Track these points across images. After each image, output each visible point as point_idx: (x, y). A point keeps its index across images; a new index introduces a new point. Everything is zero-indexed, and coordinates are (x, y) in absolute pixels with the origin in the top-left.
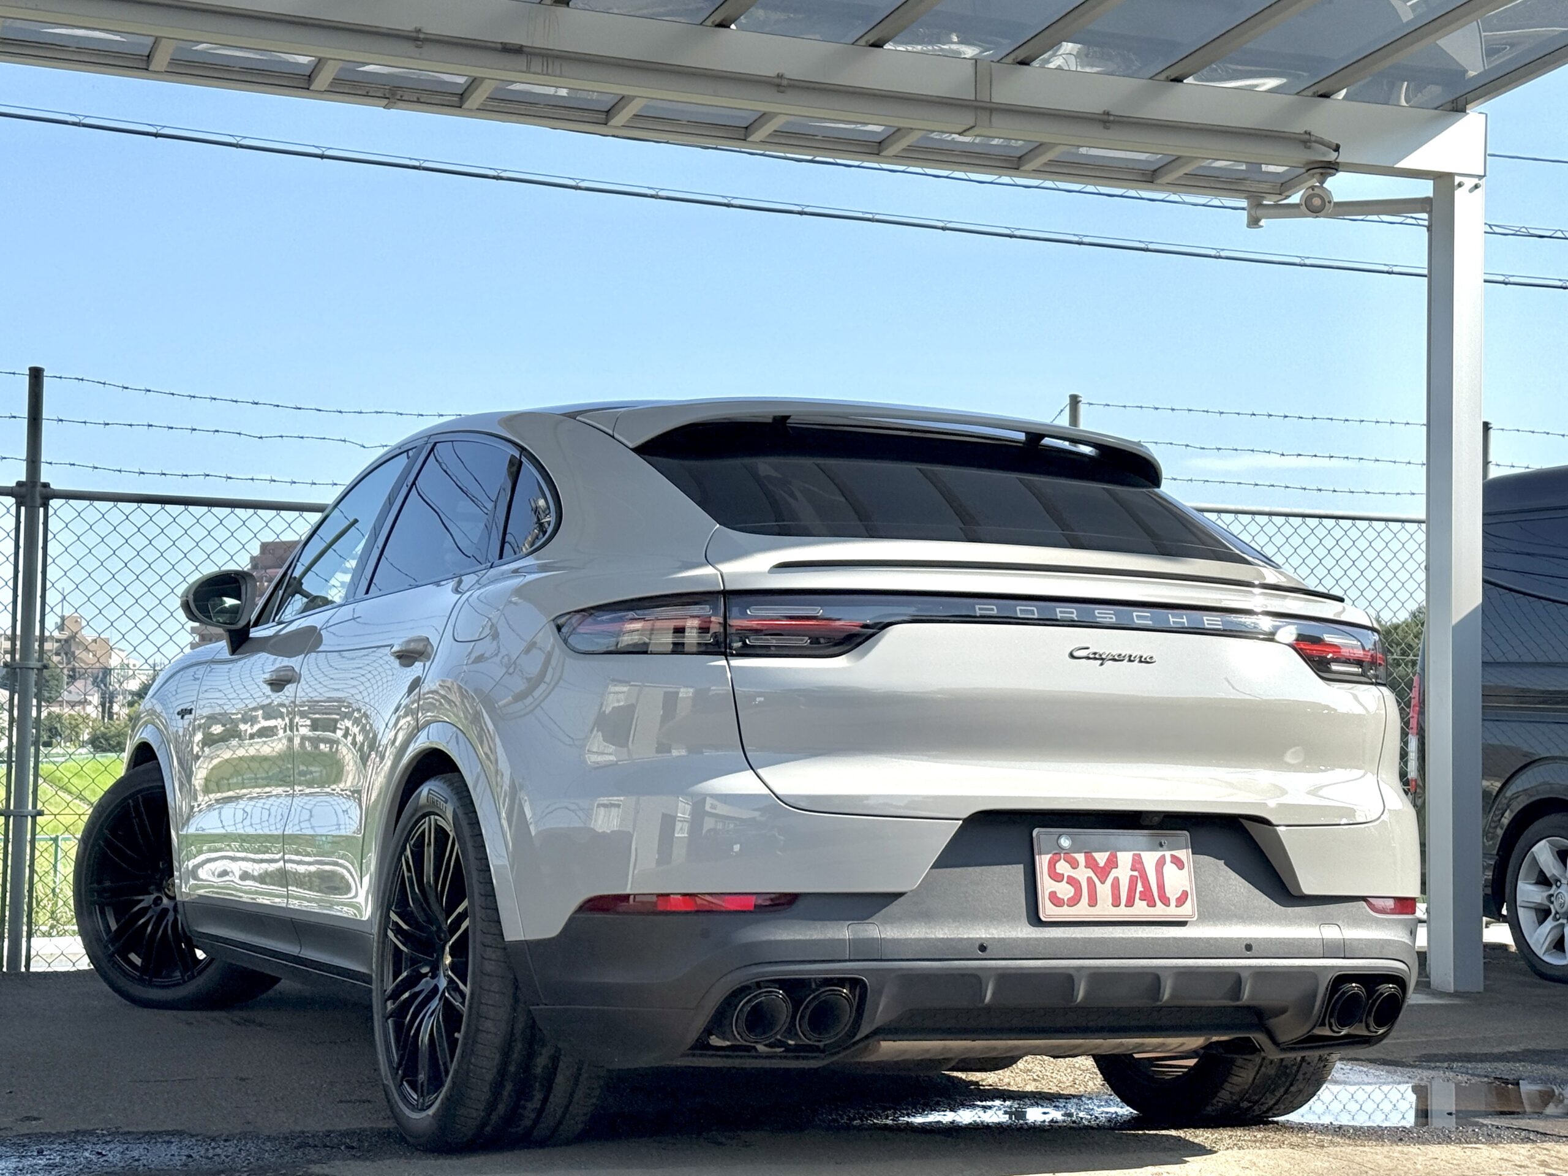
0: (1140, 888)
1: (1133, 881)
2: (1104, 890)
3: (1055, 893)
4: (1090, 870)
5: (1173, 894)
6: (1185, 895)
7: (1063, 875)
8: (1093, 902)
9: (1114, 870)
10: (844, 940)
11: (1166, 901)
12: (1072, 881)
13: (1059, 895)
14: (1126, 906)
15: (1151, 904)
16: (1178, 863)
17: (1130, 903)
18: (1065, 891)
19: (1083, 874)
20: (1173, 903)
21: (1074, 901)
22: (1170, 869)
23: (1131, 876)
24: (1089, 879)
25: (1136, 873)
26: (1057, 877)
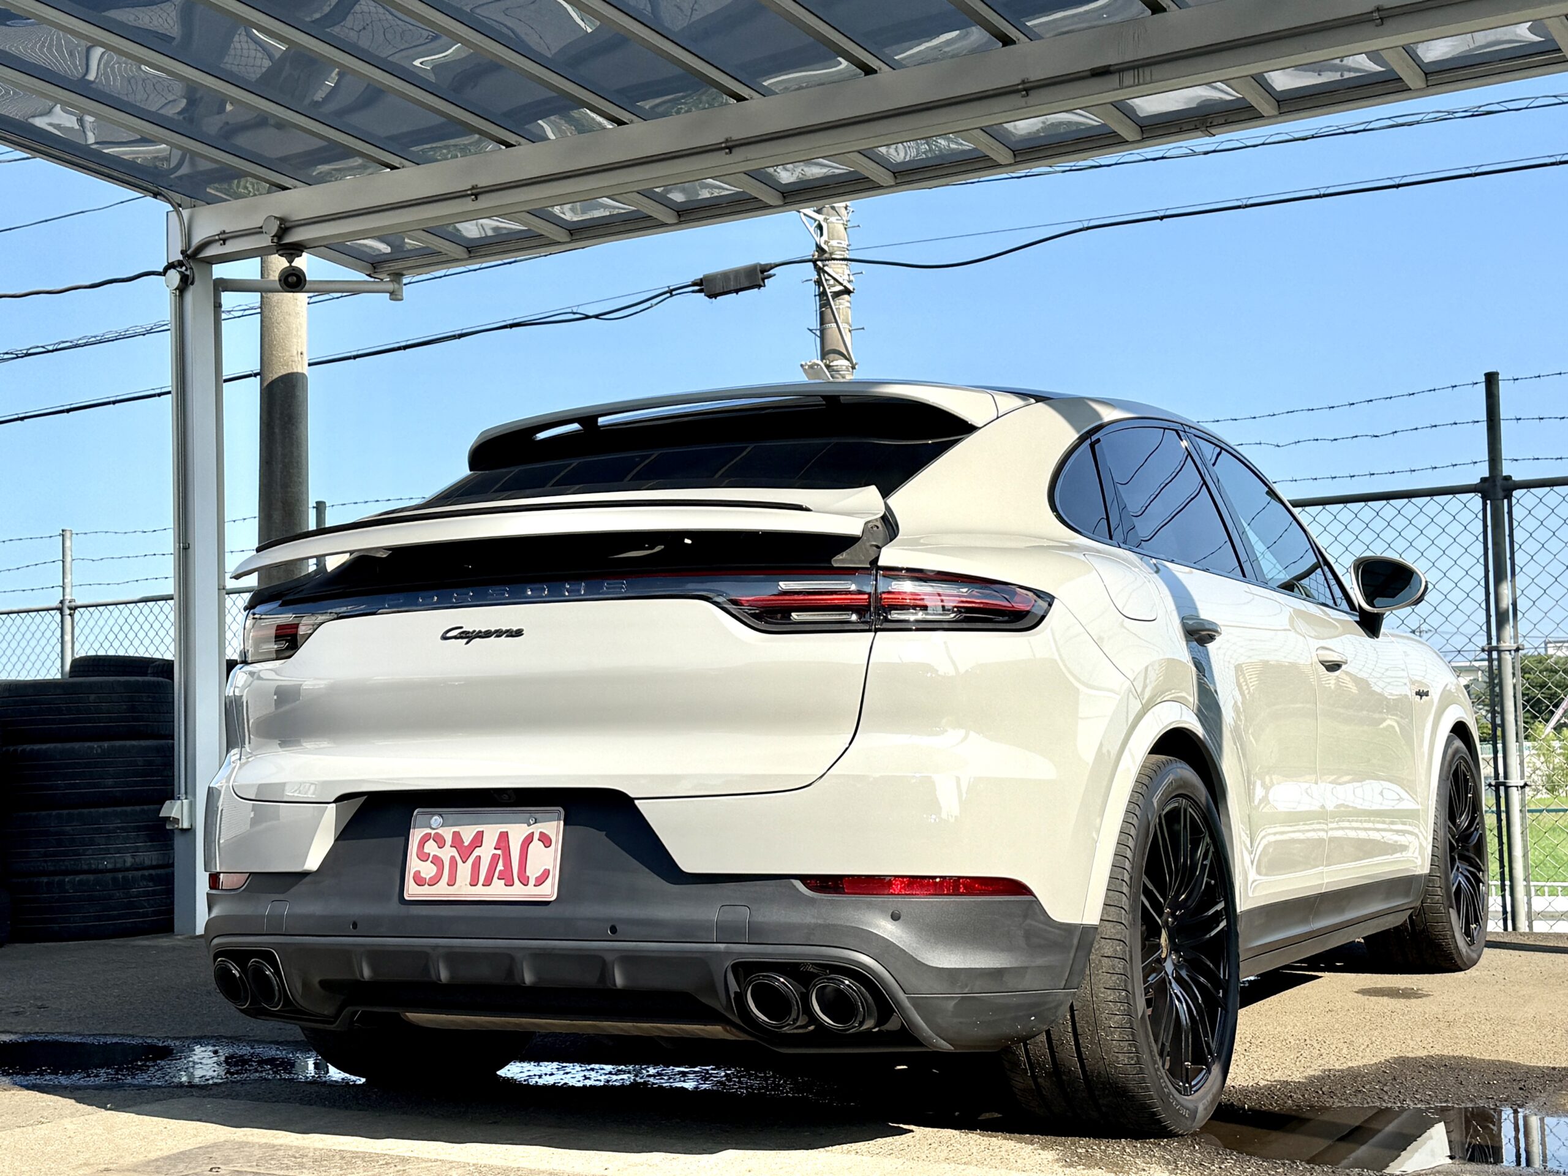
0: (500, 867)
1: (495, 859)
2: (464, 870)
3: (419, 872)
4: (454, 849)
5: (533, 872)
6: (546, 874)
7: (429, 854)
8: (452, 882)
9: (477, 849)
10: (263, 916)
11: (525, 882)
12: (437, 861)
13: (423, 875)
14: (483, 885)
15: (510, 883)
16: (546, 840)
17: (488, 882)
18: (428, 870)
19: (447, 853)
20: (532, 882)
21: (434, 881)
22: (536, 846)
23: (494, 855)
24: (453, 858)
25: (499, 852)
26: (423, 857)
